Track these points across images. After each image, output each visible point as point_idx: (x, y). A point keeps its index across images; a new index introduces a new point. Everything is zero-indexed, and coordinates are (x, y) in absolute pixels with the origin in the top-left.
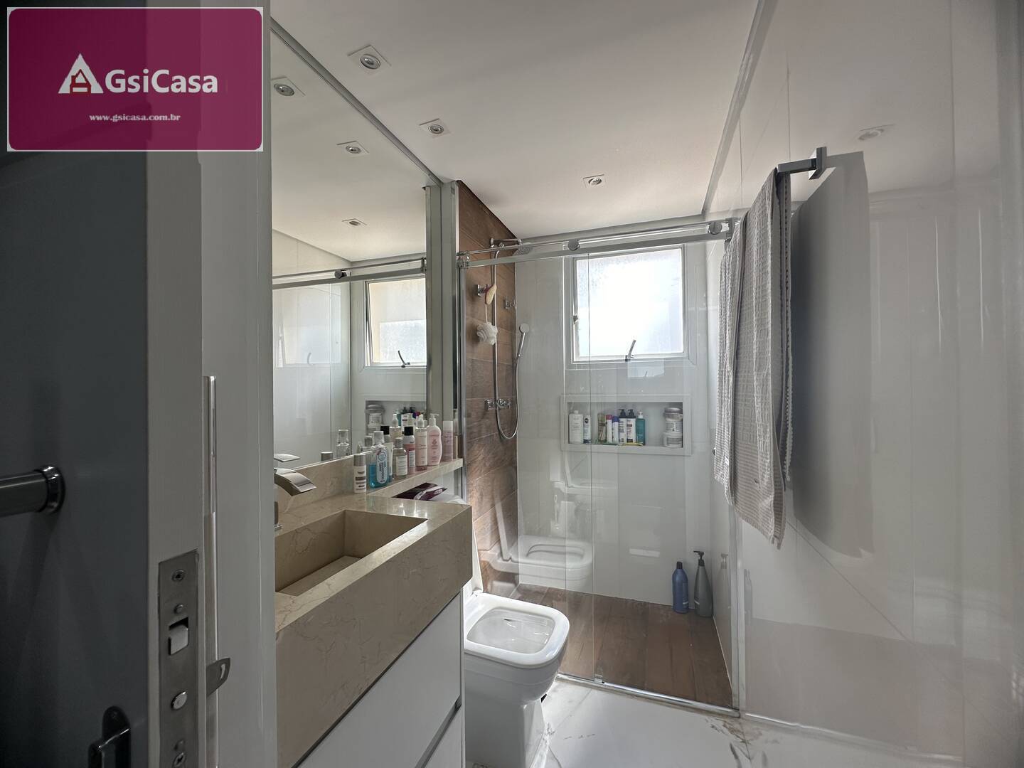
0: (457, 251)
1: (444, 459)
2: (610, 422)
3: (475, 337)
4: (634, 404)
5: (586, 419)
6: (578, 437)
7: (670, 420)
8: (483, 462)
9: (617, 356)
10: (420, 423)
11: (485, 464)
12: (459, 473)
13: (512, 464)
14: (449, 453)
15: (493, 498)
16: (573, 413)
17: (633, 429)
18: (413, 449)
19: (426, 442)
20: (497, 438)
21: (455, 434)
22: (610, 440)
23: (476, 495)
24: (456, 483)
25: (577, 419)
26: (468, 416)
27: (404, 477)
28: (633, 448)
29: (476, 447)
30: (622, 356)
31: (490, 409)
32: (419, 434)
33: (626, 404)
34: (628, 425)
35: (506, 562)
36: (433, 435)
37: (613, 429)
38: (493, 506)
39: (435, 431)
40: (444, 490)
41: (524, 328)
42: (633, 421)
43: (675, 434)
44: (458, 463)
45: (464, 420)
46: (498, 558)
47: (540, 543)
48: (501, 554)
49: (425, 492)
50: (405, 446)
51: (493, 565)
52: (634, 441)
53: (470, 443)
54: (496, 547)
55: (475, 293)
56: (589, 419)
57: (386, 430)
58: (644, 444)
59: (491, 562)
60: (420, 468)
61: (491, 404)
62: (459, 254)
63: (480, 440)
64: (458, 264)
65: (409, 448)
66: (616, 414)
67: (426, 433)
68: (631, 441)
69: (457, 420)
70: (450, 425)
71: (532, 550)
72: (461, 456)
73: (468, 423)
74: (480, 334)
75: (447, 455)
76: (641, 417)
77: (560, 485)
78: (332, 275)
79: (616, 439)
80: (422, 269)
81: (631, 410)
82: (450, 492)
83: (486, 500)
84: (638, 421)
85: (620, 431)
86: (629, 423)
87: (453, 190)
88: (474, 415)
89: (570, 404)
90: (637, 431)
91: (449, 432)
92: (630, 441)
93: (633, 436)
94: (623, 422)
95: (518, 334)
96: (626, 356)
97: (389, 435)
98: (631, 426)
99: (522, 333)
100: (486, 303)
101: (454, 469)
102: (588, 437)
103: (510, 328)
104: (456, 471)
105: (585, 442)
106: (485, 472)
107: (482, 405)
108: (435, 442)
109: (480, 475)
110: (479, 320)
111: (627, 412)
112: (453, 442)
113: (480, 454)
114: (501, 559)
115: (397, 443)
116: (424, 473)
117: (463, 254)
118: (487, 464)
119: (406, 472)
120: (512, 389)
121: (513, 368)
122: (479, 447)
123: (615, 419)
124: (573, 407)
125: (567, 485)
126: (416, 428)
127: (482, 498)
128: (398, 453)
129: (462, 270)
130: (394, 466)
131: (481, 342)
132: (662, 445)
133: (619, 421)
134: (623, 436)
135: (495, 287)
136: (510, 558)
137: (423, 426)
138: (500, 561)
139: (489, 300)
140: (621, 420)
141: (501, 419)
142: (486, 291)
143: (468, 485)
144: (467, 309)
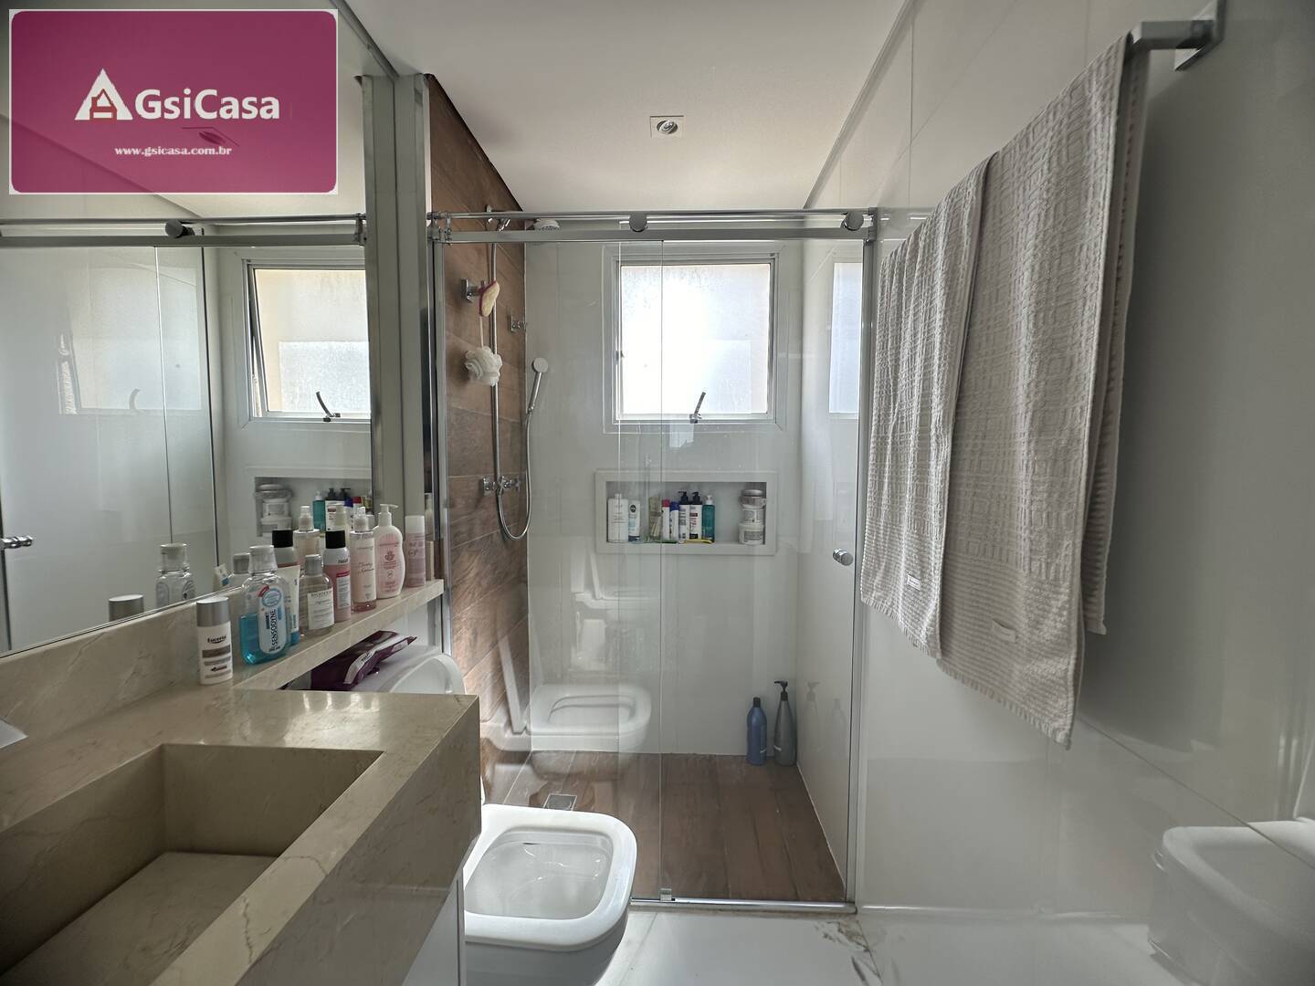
0: (429, 210)
1: (409, 584)
2: (666, 510)
3: (462, 370)
4: (700, 484)
5: (633, 506)
6: (620, 532)
7: (749, 507)
8: (478, 579)
9: (678, 415)
10: (360, 523)
11: (480, 585)
12: (435, 606)
13: (521, 578)
14: (419, 571)
15: (494, 634)
16: (614, 497)
17: (699, 519)
18: (345, 574)
19: (373, 557)
20: (497, 539)
21: (428, 537)
22: (666, 536)
23: (466, 635)
24: (432, 625)
25: (620, 506)
26: (451, 505)
27: (328, 630)
28: (700, 547)
29: (465, 555)
30: (685, 415)
31: (487, 493)
32: (358, 544)
33: (688, 484)
34: (691, 515)
35: (517, 736)
36: (386, 544)
37: (671, 520)
38: (494, 644)
39: (391, 535)
40: (410, 640)
41: (541, 365)
42: (698, 509)
43: (756, 526)
44: (436, 588)
45: (445, 513)
46: (505, 731)
47: (567, 695)
48: (510, 723)
49: (372, 652)
50: (327, 570)
51: (495, 743)
52: (700, 537)
53: (456, 553)
54: (500, 713)
55: (461, 295)
56: (638, 506)
57: (282, 539)
58: (713, 541)
59: (492, 739)
60: (362, 608)
61: (490, 486)
62: (431, 217)
63: (472, 544)
64: (431, 233)
65: (335, 573)
66: (675, 498)
67: (372, 542)
68: (696, 536)
69: (431, 511)
70: (419, 523)
71: (556, 707)
72: (439, 575)
73: (451, 517)
74: (472, 367)
75: (414, 576)
76: (709, 503)
77: (584, 596)
78: (160, 230)
79: (675, 534)
80: (359, 238)
81: (697, 493)
82: (422, 641)
83: (480, 640)
84: (705, 508)
85: (680, 522)
86: (693, 511)
87: (418, 95)
88: (460, 503)
89: (609, 484)
90: (704, 522)
91: (418, 536)
92: (694, 536)
93: (698, 530)
94: (684, 510)
95: (529, 375)
96: (691, 416)
97: (292, 549)
98: (696, 515)
99: (537, 373)
100: (481, 313)
101: (428, 599)
102: (635, 533)
103: (518, 363)
104: (432, 604)
105: (632, 539)
106: (481, 595)
107: (474, 487)
108: (390, 556)
109: (471, 602)
110: (469, 342)
111: (690, 497)
112: (425, 552)
113: (473, 568)
114: (509, 731)
115: (308, 565)
116: (372, 615)
117: (439, 218)
118: (484, 583)
119: (331, 619)
120: (521, 460)
121: (520, 428)
122: (471, 556)
123: (673, 506)
124: (613, 489)
125: (594, 596)
126: (350, 532)
127: (475, 638)
128: (311, 586)
129: (438, 247)
130: (303, 611)
131: (472, 381)
132: (738, 541)
133: (679, 509)
134: (685, 530)
135: (497, 288)
136: (526, 728)
137: (367, 529)
138: (508, 735)
139: (487, 311)
140: (683, 507)
141: (504, 508)
142: (481, 292)
143: (453, 622)
144: (447, 320)
